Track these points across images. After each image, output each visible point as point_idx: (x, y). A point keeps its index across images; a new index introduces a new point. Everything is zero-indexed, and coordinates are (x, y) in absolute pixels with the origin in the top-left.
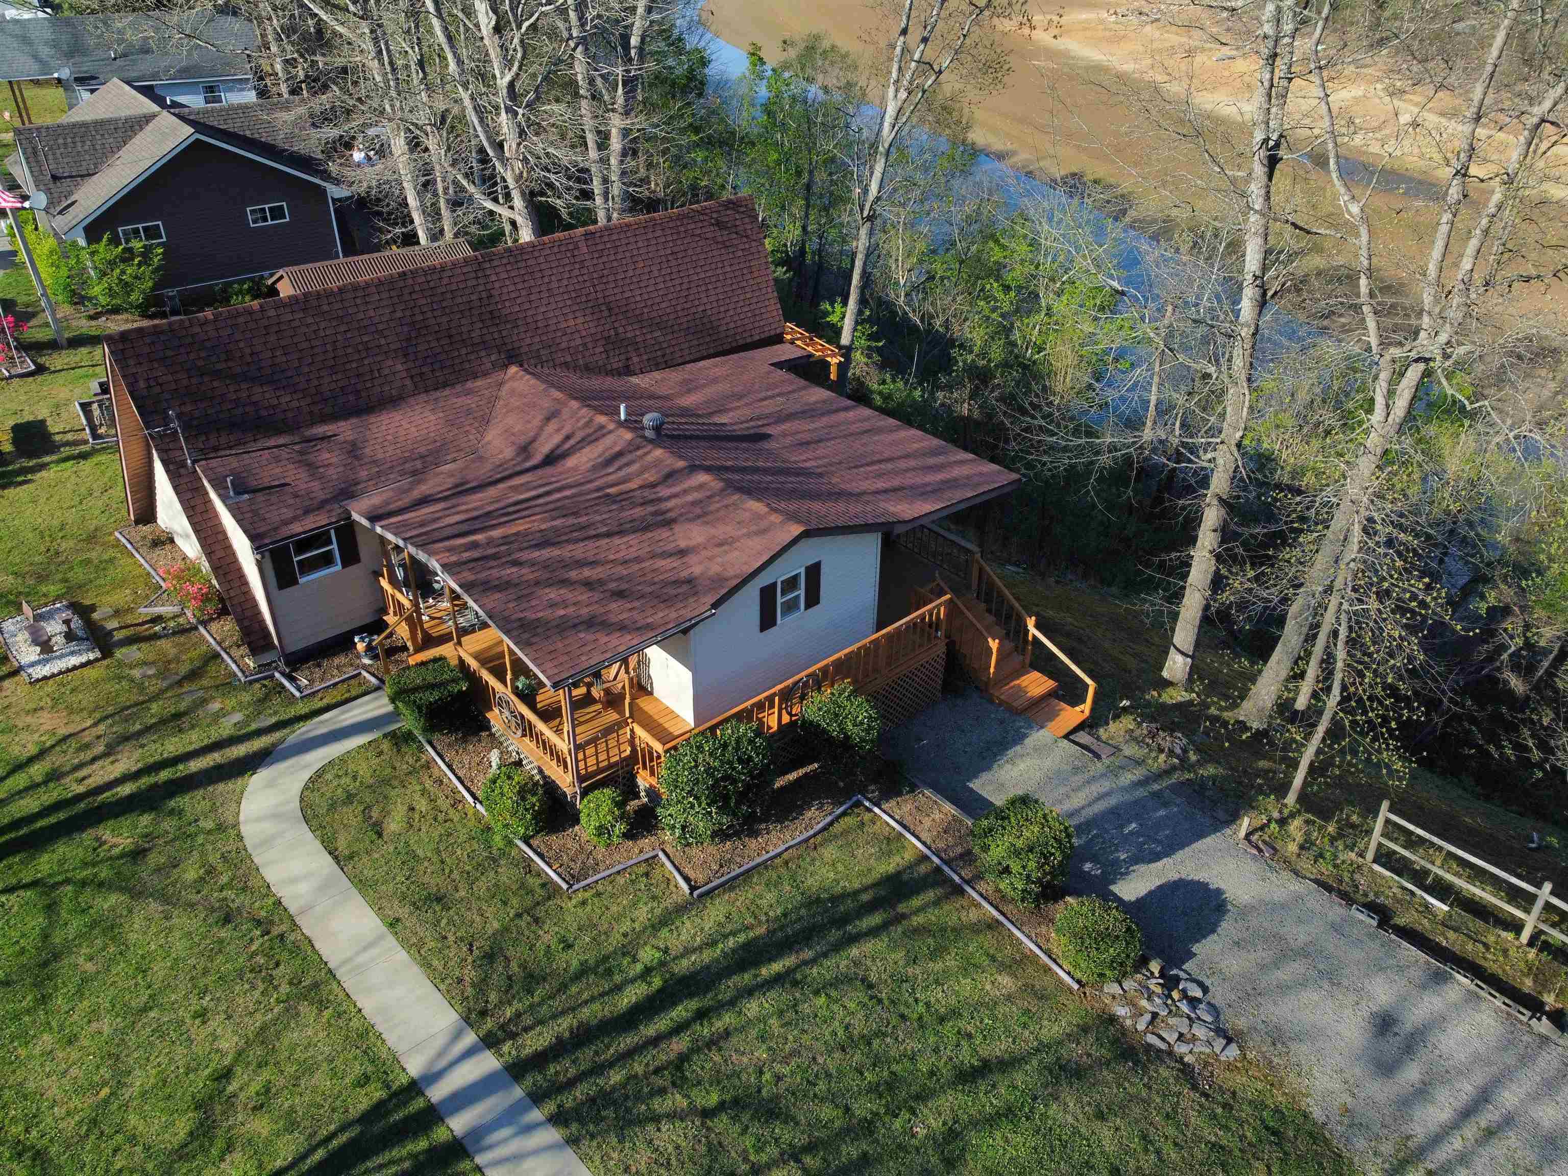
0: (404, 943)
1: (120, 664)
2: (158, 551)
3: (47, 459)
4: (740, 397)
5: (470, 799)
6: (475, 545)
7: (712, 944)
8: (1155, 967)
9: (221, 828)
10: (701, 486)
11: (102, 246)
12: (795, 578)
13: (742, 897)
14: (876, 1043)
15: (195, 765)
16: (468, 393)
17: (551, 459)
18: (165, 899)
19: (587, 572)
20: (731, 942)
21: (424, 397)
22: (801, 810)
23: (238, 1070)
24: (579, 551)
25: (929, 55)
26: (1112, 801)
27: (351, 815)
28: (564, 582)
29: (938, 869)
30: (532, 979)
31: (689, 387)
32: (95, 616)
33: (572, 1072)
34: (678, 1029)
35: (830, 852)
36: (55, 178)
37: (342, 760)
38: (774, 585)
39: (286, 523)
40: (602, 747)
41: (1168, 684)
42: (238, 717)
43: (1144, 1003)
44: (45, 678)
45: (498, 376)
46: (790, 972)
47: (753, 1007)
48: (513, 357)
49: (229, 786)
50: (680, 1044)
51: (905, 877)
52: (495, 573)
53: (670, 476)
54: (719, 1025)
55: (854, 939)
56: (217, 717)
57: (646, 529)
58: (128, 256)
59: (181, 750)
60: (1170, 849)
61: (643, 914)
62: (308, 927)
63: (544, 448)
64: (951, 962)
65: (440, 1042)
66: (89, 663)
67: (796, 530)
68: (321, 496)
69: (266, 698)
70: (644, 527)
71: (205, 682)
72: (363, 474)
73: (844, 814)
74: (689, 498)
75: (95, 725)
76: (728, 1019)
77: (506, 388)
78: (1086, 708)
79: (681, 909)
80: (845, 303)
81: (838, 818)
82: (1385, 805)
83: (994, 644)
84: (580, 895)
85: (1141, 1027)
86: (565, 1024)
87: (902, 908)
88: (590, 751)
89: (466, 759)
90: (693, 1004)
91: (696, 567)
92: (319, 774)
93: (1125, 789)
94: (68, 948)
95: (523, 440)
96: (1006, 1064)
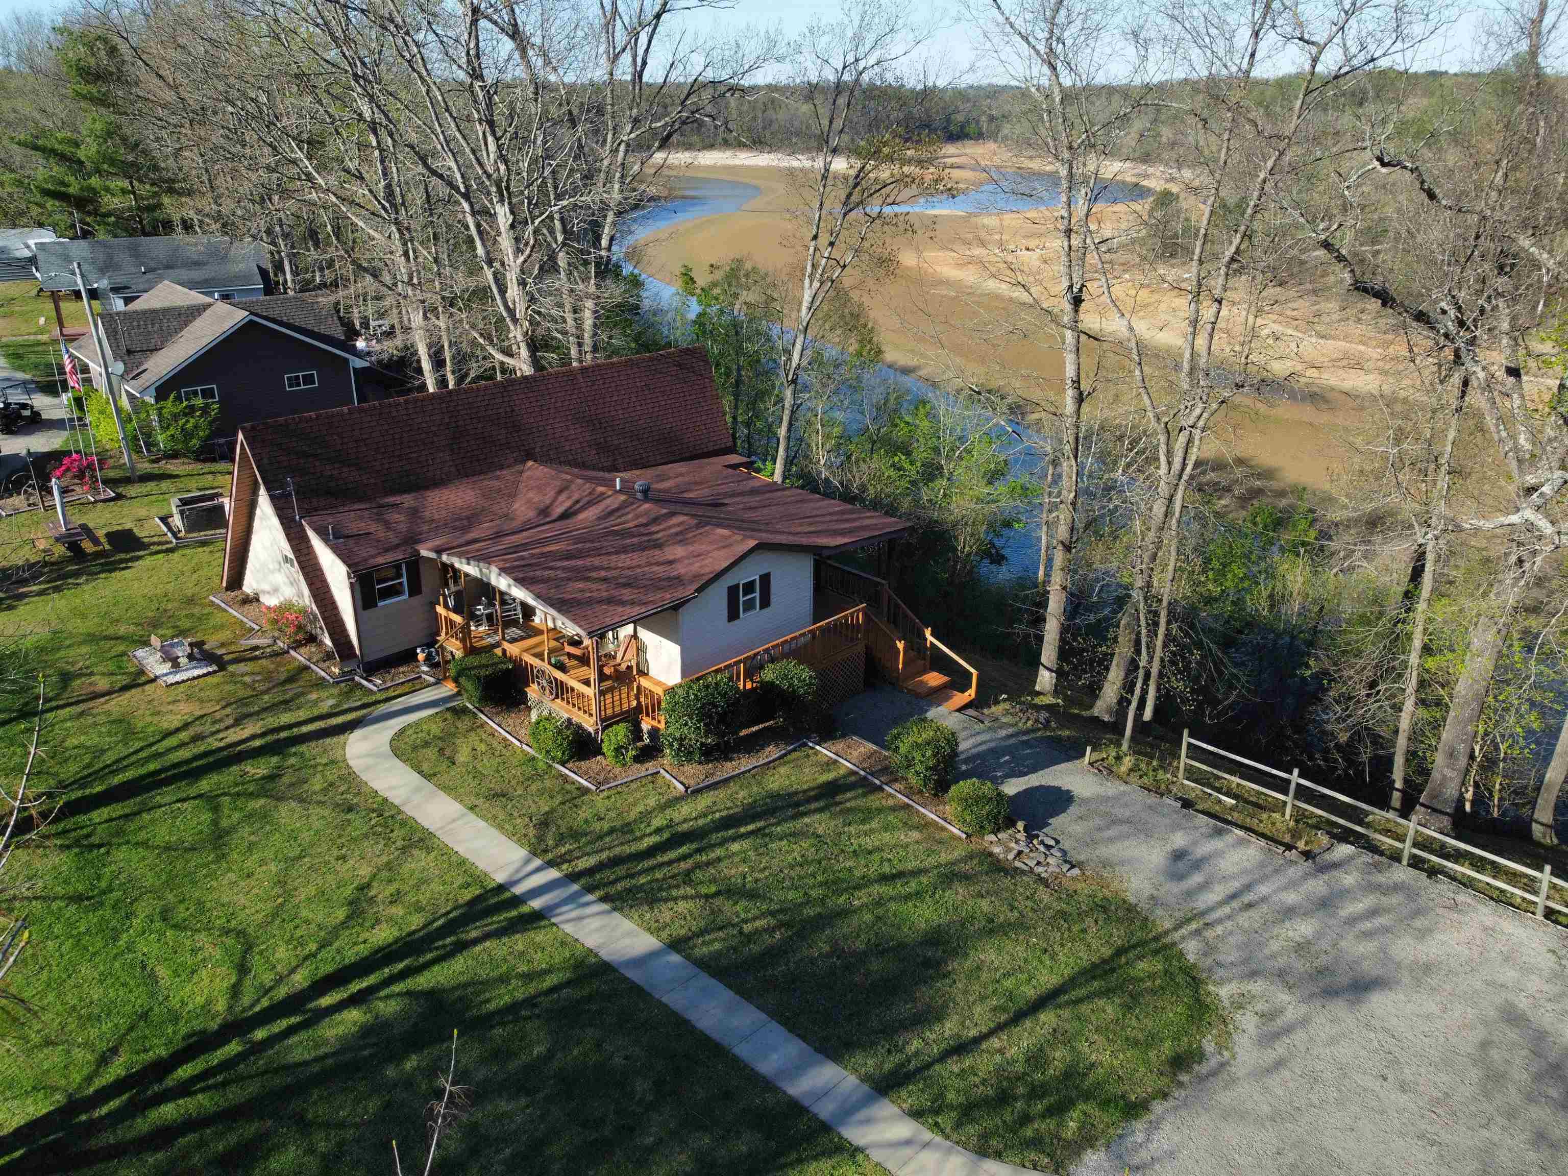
0: (483, 817)
1: (233, 675)
2: (247, 607)
3: (141, 553)
4: (701, 483)
5: (517, 743)
6: (522, 558)
7: (705, 815)
8: (1020, 825)
9: (333, 762)
10: (681, 523)
11: (169, 403)
12: (752, 583)
13: (721, 794)
14: (824, 863)
15: (305, 729)
16: (497, 478)
17: (565, 516)
18: (301, 801)
19: (603, 574)
20: (717, 815)
21: (465, 480)
22: (762, 748)
23: (375, 884)
24: (596, 561)
25: (836, 254)
26: (993, 745)
27: (431, 753)
28: (587, 579)
29: (865, 778)
30: (575, 835)
31: (661, 478)
32: (206, 647)
33: (612, 877)
34: (684, 857)
35: (783, 770)
36: (129, 352)
37: (417, 723)
38: (737, 586)
39: (373, 557)
40: (616, 694)
41: (1039, 694)
42: (331, 702)
43: (1013, 845)
44: (177, 683)
45: (519, 467)
46: (759, 830)
47: (735, 847)
48: (530, 455)
49: (335, 739)
50: (683, 866)
51: (842, 782)
52: (538, 573)
53: (655, 520)
54: (712, 855)
55: (804, 814)
56: (316, 703)
57: (644, 549)
58: (190, 411)
59: (293, 721)
60: (1034, 769)
61: (652, 802)
62: (409, 810)
63: (559, 510)
64: (874, 824)
65: (516, 865)
66: (209, 674)
67: (752, 543)
68: (396, 541)
69: (351, 690)
70: (642, 548)
71: (301, 683)
72: (425, 528)
73: (794, 750)
74: (673, 531)
75: (223, 708)
76: (719, 852)
77: (525, 475)
78: (972, 692)
79: (678, 799)
80: (774, 461)
81: (790, 752)
82: (1186, 732)
83: (900, 645)
84: (605, 794)
85: (1011, 857)
86: (604, 856)
87: (838, 798)
88: (609, 696)
89: (511, 721)
90: (695, 846)
91: (681, 569)
92: (402, 732)
93: (1002, 739)
94: (233, 829)
95: (542, 506)
96: (915, 873)
